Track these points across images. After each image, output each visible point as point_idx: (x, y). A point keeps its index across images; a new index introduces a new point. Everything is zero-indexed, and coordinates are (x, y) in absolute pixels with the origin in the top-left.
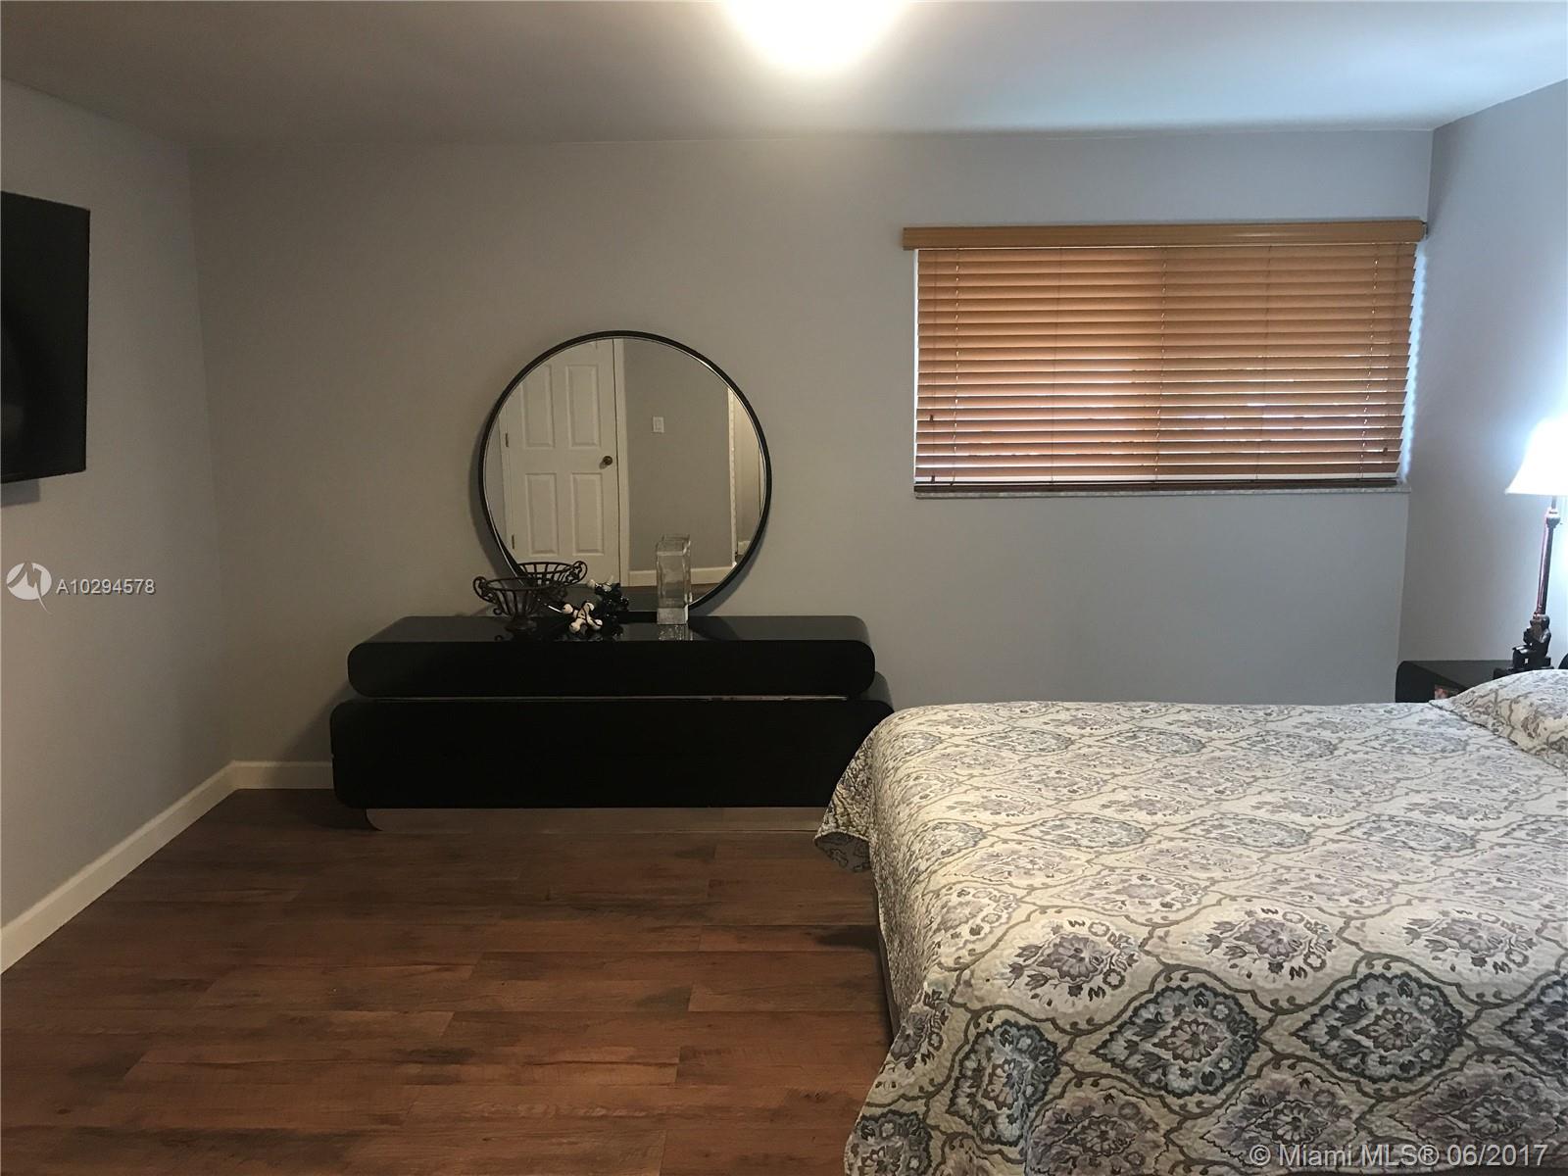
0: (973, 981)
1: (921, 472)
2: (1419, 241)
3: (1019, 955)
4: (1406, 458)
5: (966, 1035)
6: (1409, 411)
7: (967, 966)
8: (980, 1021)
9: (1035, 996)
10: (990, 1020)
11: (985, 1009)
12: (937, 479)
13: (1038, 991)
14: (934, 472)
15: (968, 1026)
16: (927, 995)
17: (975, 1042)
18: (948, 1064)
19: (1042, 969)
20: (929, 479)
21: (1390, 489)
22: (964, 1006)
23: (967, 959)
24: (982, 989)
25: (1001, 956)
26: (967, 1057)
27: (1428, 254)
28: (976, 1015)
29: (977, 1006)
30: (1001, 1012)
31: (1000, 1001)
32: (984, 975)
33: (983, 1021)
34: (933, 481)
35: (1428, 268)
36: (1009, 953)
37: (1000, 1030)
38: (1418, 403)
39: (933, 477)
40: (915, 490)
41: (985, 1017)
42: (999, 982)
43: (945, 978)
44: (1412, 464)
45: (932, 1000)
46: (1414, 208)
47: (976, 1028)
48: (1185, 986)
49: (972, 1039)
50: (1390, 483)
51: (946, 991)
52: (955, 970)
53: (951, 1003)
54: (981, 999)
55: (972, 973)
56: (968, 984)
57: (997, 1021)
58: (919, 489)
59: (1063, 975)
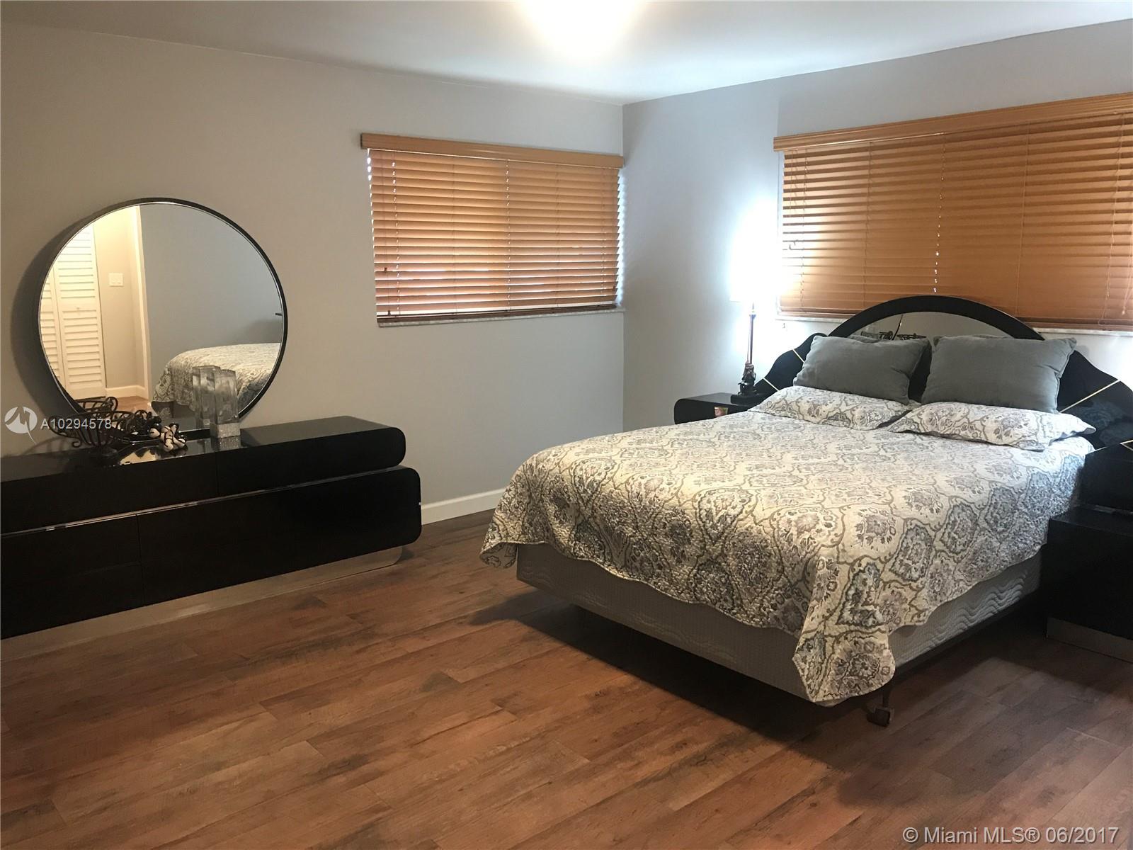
0: (846, 549)
1: (381, 308)
2: (621, 167)
3: (857, 531)
4: (620, 293)
5: (849, 578)
6: (621, 266)
7: (839, 542)
8: (855, 567)
9: (872, 548)
10: (860, 565)
11: (855, 561)
12: (392, 313)
13: (872, 545)
14: (389, 308)
15: (849, 572)
16: (827, 562)
17: (853, 579)
18: (840, 597)
19: (869, 534)
20: (386, 313)
21: (613, 311)
22: (845, 562)
23: (836, 539)
24: (851, 551)
25: (850, 533)
26: (848, 590)
27: (626, 175)
28: (852, 565)
29: (851, 561)
30: (864, 559)
31: (861, 555)
32: (849, 544)
33: (856, 567)
34: (389, 315)
35: (626, 183)
36: (852, 532)
37: (867, 568)
38: (626, 260)
39: (389, 312)
40: (378, 322)
41: (857, 564)
42: (857, 545)
43: (832, 551)
44: (624, 295)
45: (829, 565)
46: (616, 148)
47: (853, 572)
48: (912, 527)
49: (851, 578)
50: (613, 306)
51: (834, 557)
52: (834, 546)
53: (839, 563)
54: (851, 557)
55: (843, 545)
56: (844, 551)
57: (864, 564)
58: (381, 320)
59: (877, 534)
